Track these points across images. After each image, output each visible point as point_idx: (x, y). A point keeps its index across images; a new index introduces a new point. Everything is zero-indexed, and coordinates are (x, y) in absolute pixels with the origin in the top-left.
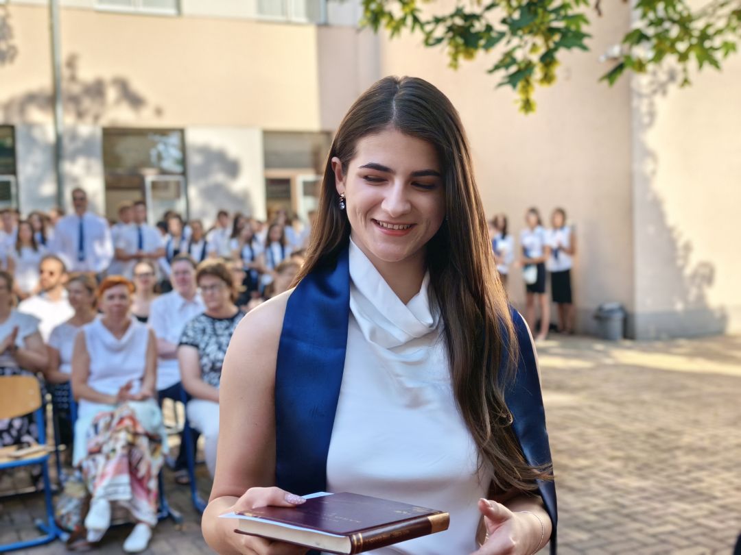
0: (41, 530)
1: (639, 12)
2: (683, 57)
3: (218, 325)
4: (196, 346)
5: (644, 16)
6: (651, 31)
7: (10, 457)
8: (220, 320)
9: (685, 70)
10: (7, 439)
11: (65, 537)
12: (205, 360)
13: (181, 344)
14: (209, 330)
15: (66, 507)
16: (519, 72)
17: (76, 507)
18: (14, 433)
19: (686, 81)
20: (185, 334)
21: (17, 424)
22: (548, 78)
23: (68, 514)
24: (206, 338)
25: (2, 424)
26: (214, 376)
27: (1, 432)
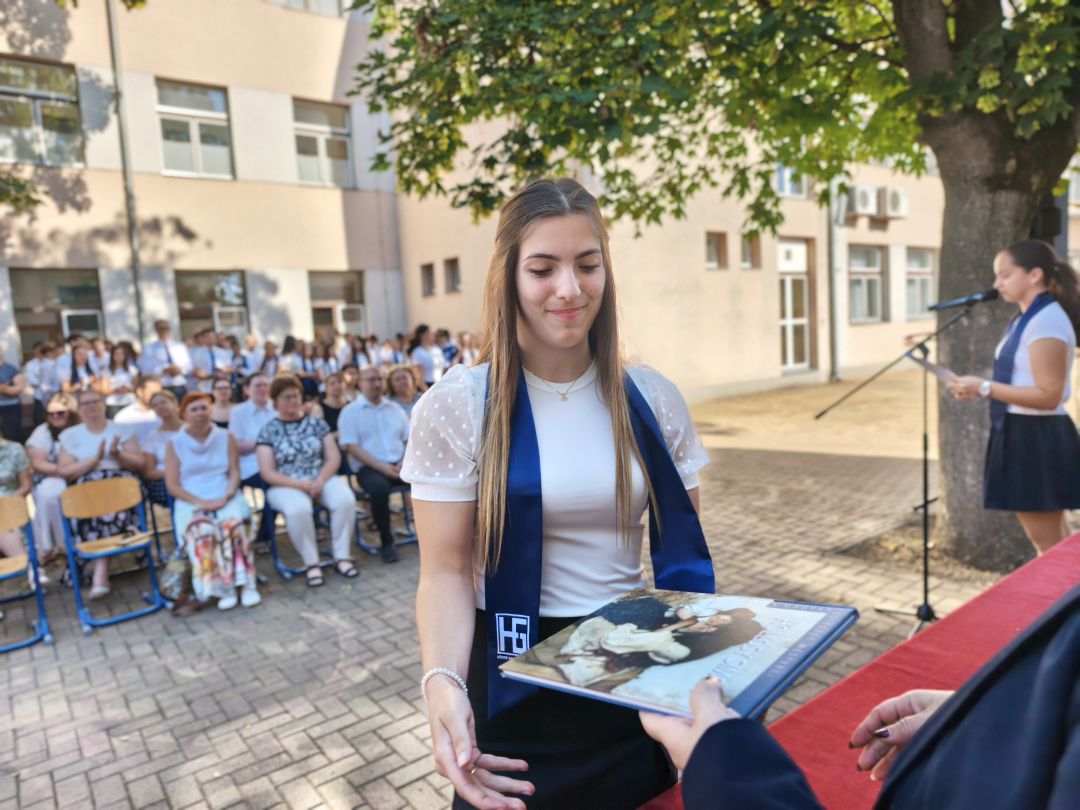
0: (148, 601)
1: (604, 183)
2: (636, 216)
3: (289, 427)
4: (270, 445)
5: (608, 185)
6: (614, 197)
7: (118, 545)
8: (290, 422)
9: (637, 226)
10: (114, 529)
11: (170, 605)
12: (279, 456)
13: (258, 444)
14: (281, 431)
15: (170, 581)
17: (179, 580)
18: (120, 524)
19: (638, 235)
20: (261, 436)
21: (122, 516)
23: (171, 587)
24: (279, 438)
25: (107, 518)
26: (288, 467)
27: (108, 524)
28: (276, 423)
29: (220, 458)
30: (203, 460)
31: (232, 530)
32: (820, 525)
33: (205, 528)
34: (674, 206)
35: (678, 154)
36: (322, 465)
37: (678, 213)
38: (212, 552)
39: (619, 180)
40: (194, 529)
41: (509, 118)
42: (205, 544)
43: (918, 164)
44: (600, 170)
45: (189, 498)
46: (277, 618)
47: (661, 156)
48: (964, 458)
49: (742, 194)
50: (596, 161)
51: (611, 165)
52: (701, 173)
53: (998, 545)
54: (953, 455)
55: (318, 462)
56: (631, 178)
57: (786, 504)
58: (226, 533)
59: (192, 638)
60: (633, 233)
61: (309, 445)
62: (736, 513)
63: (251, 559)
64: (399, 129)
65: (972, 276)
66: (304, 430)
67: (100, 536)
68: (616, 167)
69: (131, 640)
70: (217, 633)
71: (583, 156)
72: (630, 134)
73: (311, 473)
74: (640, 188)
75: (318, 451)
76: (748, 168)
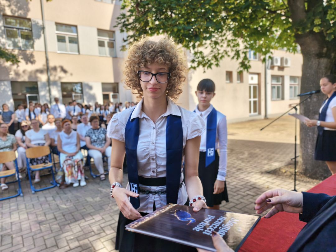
0: (52, 184)
1: (194, 55)
2: (204, 66)
3: (96, 131)
4: (89, 136)
6: (197, 60)
7: (43, 166)
8: (96, 129)
9: (204, 69)
10: (42, 162)
11: (58, 185)
12: (92, 140)
13: (86, 136)
14: (93, 132)
15: (59, 178)
17: (61, 178)
18: (43, 160)
20: (86, 134)
21: (44, 158)
23: (59, 180)
24: (92, 134)
25: (40, 158)
26: (95, 143)
27: (40, 160)
28: (91, 130)
29: (74, 140)
30: (69, 141)
31: (78, 162)
32: (261, 164)
33: (69, 162)
34: (216, 63)
35: (217, 46)
36: (105, 143)
37: (217, 65)
38: (72, 169)
39: (199, 54)
40: (66, 162)
41: (164, 35)
42: (69, 167)
43: (295, 50)
44: (193, 52)
45: (64, 152)
46: (91, 190)
47: (212, 47)
48: (308, 143)
49: (237, 59)
50: (191, 48)
51: (196, 50)
52: (225, 52)
53: (318, 171)
54: (304, 142)
55: (104, 142)
56: (202, 54)
57: (250, 157)
58: (76, 163)
59: (65, 196)
60: (203, 71)
61: (101, 137)
62: (234, 160)
63: (83, 172)
64: (129, 38)
65: (312, 85)
66: (100, 132)
67: (37, 164)
68: (198, 50)
69: (46, 196)
70: (73, 194)
71: (187, 46)
72: (202, 40)
73: (102, 145)
74: (205, 57)
75: (104, 138)
76: (240, 50)
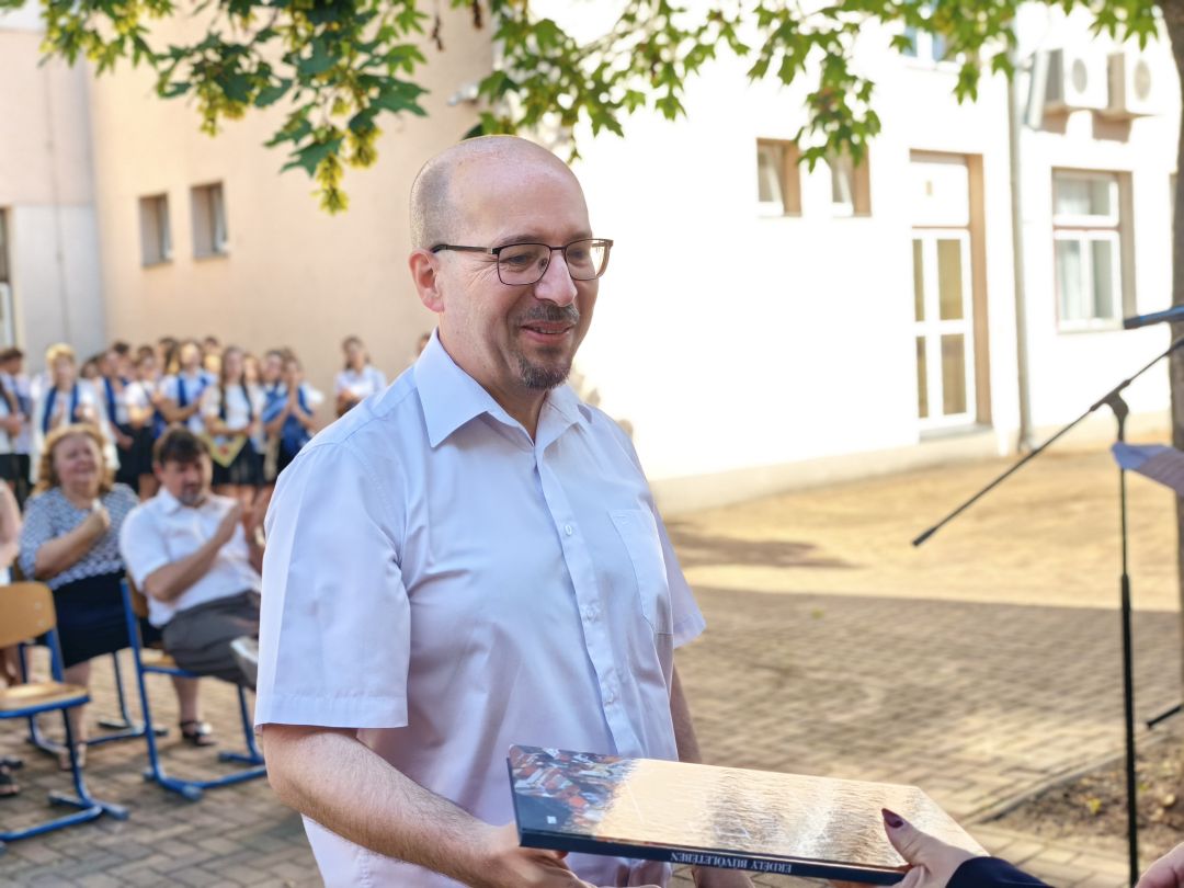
2: (569, 117)
16: (316, 144)
19: (575, 155)
22: (363, 156)
